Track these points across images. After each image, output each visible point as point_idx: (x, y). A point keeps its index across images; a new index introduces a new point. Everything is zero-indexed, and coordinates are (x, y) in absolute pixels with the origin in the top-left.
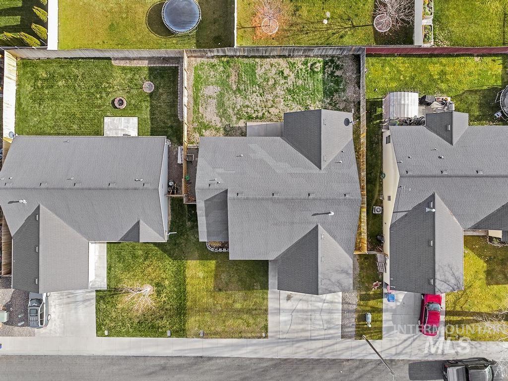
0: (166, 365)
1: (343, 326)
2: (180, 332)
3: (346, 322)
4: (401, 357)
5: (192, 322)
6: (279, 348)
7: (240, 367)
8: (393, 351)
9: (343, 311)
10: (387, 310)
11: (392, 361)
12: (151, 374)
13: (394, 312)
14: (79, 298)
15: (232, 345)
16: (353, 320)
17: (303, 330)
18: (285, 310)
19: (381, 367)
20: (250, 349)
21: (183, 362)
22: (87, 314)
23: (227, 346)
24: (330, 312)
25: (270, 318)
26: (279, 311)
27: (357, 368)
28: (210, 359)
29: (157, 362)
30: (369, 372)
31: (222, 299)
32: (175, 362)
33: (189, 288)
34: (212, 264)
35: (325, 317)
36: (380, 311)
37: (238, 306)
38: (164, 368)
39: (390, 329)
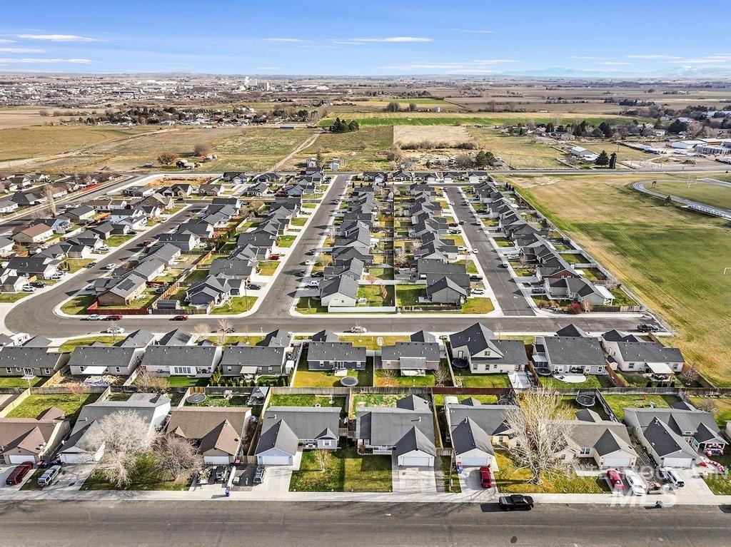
0: (329, 506)
1: (437, 487)
2: (341, 489)
3: (439, 484)
4: (475, 501)
5: (347, 485)
6: (400, 496)
7: (375, 506)
8: (469, 498)
9: (436, 480)
10: (461, 479)
11: (470, 503)
12: (319, 509)
13: (466, 480)
14: (283, 474)
15: (369, 496)
16: (443, 484)
17: (414, 488)
18: (401, 479)
19: (463, 506)
20: (382, 497)
21: (339, 504)
22: (286, 481)
23: (367, 496)
24: (428, 480)
25: (393, 483)
26: (398, 480)
27: (449, 506)
28: (357, 502)
29: (323, 504)
30: (456, 508)
31: (365, 475)
32: (335, 504)
33: (346, 470)
34: (361, 460)
35: (426, 482)
36: (458, 479)
37: (375, 477)
38: (328, 507)
39: (465, 488)
